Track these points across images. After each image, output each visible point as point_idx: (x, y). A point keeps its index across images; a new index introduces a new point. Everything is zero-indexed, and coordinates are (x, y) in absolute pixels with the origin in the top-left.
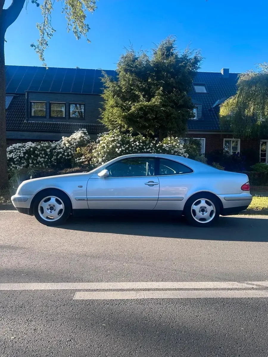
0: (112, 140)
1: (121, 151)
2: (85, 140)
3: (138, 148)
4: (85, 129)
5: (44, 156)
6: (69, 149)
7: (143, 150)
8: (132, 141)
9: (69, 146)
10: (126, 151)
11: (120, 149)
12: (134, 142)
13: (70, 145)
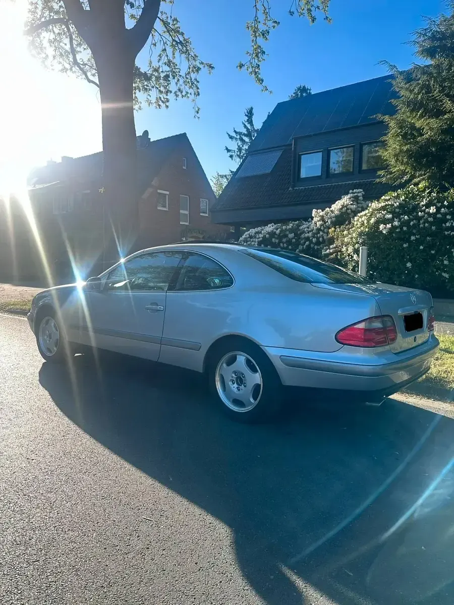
0: (382, 207)
1: (390, 229)
2: (349, 211)
3: (431, 219)
4: (361, 190)
5: (285, 245)
6: (321, 230)
7: (444, 225)
8: (423, 206)
9: (321, 225)
10: (401, 229)
11: (389, 226)
12: (427, 208)
13: (323, 223)
